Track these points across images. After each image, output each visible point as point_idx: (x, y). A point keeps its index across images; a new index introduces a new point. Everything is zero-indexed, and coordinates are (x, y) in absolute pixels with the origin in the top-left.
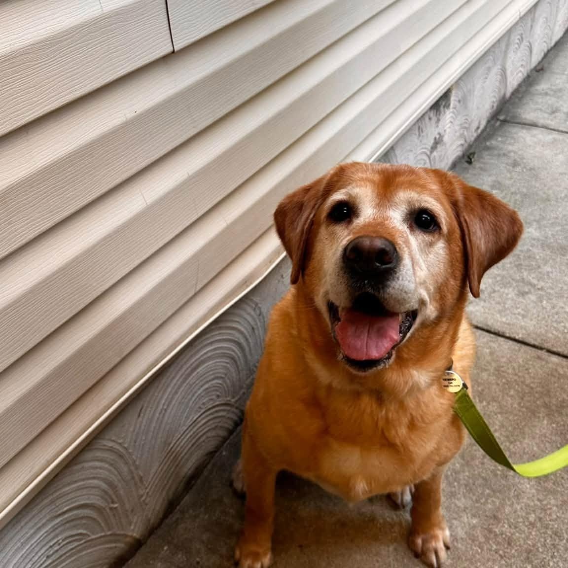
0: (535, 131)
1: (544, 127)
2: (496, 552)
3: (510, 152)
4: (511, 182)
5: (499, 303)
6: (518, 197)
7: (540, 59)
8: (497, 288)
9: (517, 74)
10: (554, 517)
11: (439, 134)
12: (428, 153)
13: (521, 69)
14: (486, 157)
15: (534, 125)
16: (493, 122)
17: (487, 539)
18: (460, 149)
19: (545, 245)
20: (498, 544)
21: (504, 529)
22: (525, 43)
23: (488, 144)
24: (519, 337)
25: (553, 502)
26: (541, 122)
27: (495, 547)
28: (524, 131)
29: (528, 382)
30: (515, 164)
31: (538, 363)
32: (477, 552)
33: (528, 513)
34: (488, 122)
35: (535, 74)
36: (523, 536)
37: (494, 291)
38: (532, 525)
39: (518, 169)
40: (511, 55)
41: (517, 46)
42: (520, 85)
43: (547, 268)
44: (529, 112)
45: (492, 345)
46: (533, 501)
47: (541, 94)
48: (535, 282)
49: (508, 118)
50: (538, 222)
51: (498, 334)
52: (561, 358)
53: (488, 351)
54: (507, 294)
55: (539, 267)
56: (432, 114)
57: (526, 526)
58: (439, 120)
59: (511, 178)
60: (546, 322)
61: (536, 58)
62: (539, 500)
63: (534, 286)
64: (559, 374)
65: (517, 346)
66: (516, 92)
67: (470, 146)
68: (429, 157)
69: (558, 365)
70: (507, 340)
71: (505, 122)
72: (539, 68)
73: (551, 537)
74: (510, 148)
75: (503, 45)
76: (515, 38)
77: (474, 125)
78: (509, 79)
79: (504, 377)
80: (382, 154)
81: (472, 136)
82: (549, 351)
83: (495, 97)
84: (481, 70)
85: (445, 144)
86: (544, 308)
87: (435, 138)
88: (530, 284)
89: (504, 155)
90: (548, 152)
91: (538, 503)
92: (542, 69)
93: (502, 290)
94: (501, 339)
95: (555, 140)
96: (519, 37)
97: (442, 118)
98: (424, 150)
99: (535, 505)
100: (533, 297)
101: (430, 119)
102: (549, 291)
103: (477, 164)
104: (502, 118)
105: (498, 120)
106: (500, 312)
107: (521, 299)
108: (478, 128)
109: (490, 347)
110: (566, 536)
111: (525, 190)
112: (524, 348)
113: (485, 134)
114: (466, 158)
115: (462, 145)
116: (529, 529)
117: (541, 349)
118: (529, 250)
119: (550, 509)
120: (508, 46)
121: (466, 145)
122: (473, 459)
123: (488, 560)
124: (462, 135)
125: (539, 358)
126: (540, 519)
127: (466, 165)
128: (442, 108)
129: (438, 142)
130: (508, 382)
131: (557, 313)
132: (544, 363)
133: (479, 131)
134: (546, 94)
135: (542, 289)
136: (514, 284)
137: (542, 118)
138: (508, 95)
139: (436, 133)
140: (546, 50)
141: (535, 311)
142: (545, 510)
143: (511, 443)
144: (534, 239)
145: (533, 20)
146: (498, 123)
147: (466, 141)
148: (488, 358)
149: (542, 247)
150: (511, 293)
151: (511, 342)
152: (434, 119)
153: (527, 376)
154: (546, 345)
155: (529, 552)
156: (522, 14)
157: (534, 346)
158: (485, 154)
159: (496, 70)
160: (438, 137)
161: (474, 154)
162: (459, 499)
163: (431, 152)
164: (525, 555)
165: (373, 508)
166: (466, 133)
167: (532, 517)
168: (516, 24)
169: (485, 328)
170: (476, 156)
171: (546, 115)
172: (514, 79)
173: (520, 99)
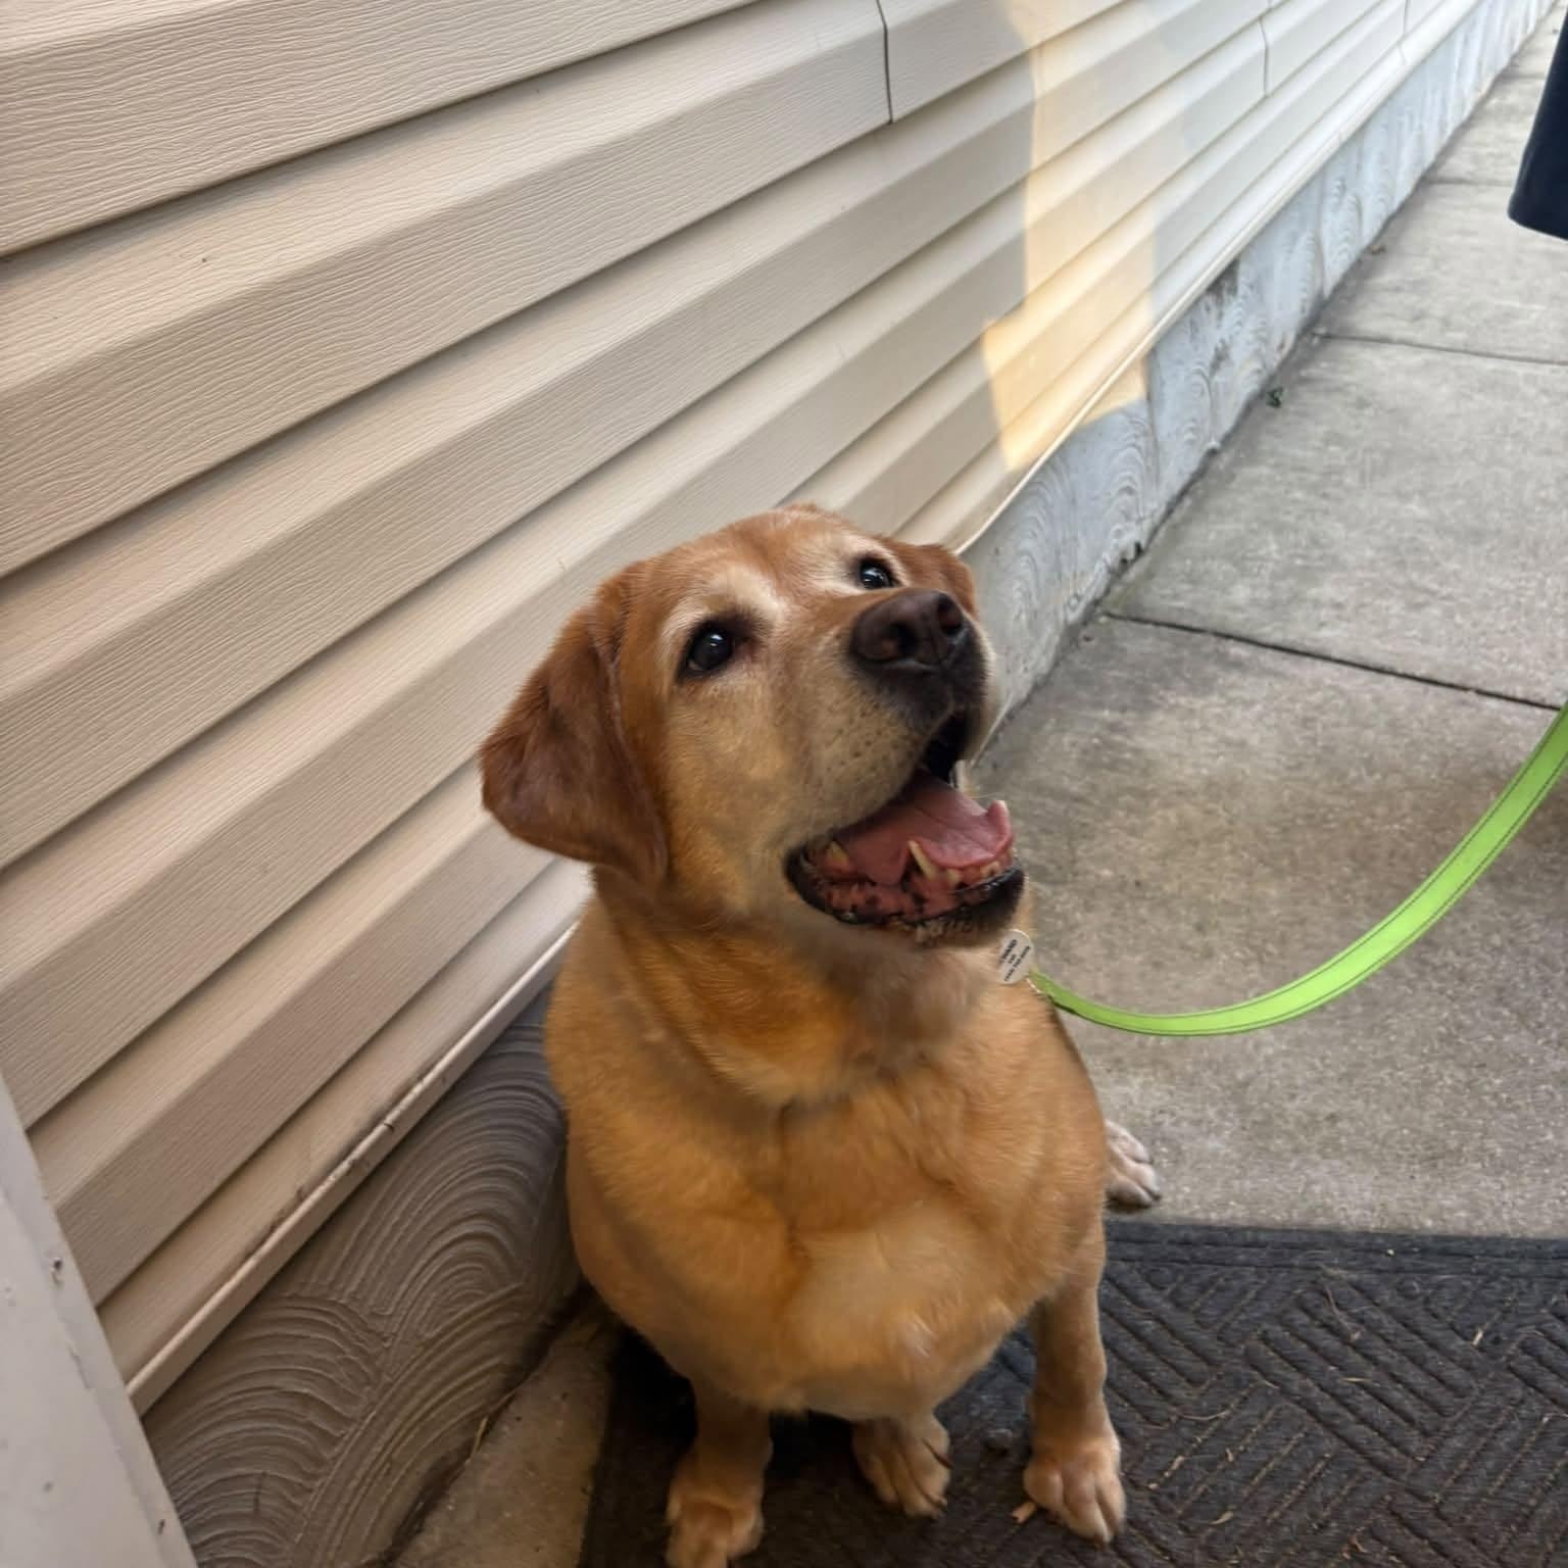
0: (1389, 350)
1: (1404, 343)
2: (1442, 992)
3: (1348, 384)
4: (1359, 432)
5: (1373, 622)
6: (1377, 456)
7: (1376, 231)
8: (1367, 600)
9: (1340, 253)
10: (1536, 937)
11: (1222, 341)
12: (1207, 374)
13: (1346, 245)
14: (1305, 394)
15: (1383, 340)
16: (1306, 339)
17: (1421, 975)
18: (1256, 378)
19: (1441, 529)
20: (1442, 980)
21: (1447, 959)
22: (1349, 197)
23: (1303, 373)
24: (1421, 672)
25: (1529, 915)
26: (1397, 334)
27: (1435, 985)
28: (1368, 350)
29: (1449, 739)
30: (1362, 404)
31: (1464, 711)
32: (1406, 994)
33: (1488, 934)
34: (1299, 337)
35: (1369, 258)
36: (1485, 967)
37: (1363, 605)
38: (1499, 950)
39: (1369, 412)
40: (1328, 215)
41: (1335, 200)
42: (1346, 277)
43: (1453, 566)
44: (1369, 318)
45: (1374, 686)
46: (1494, 916)
47: (1387, 290)
48: (1434, 587)
49: (1333, 331)
50: (1422, 493)
51: (1380, 670)
52: (1503, 702)
53: (1368, 697)
54: (1387, 608)
55: (1437, 564)
56: (1210, 300)
57: (1488, 953)
58: (1220, 316)
59: (1358, 427)
60: (1466, 647)
61: (1370, 229)
62: (1503, 914)
63: (1433, 593)
64: (1506, 726)
65: (1420, 687)
66: (1339, 288)
67: (1272, 378)
68: (1209, 383)
69: (1499, 712)
70: (1400, 680)
71: (1328, 337)
72: (1376, 247)
73: (1537, 967)
74: (1347, 378)
75: (1314, 193)
76: (1333, 184)
77: (1276, 340)
78: (1328, 261)
79: (1405, 735)
80: (1146, 350)
81: (1275, 360)
82: (1480, 692)
83: (1305, 290)
84: (1281, 236)
85: (1231, 364)
86: (1458, 627)
87: (1216, 349)
88: (1427, 591)
89: (1339, 390)
90: (1419, 383)
91: (1503, 919)
92: (1382, 250)
93: (1378, 602)
94: (1391, 679)
95: (1428, 365)
96: (1339, 183)
97: (1226, 310)
98: (1199, 367)
99: (1499, 921)
100: (1435, 611)
101: (1208, 309)
102: (1463, 600)
103: (1290, 407)
104: (1322, 330)
105: (1314, 335)
106: (1379, 636)
107: (1413, 615)
108: (1282, 346)
109: (1371, 691)
110: (1562, 964)
111: (1387, 445)
112: (1433, 689)
113: (1295, 358)
114: (1267, 398)
115: (1259, 372)
116: (1493, 956)
117: (1465, 689)
118: (1413, 539)
119: (1527, 926)
120: (1323, 196)
121: (1265, 375)
122: (1373, 857)
123: (1429, 1005)
124: (1257, 353)
125: (1464, 703)
126: (1511, 941)
127: (1270, 409)
128: (1225, 293)
129: (1220, 358)
130: (1412, 743)
131: (1484, 633)
132: (1473, 710)
133: (1286, 350)
134: (1397, 290)
135: (1448, 598)
136: (1398, 592)
137: (1399, 329)
138: (1327, 292)
139: (1218, 338)
140: (1384, 216)
141: (1443, 632)
142: (1519, 928)
143: (1436, 831)
144: (1420, 521)
145: (1361, 155)
146: (1316, 341)
147: (1265, 366)
148: (1372, 708)
149: (1437, 531)
150: (1395, 607)
151: (1407, 683)
152: (1214, 311)
153: (1447, 732)
154: (1472, 683)
155: (1500, 990)
156: (1344, 138)
157: (1451, 686)
158: (1302, 390)
159: (1304, 239)
160: (1220, 346)
161: (1281, 390)
162: (1358, 919)
163: (1212, 374)
164: (1494, 995)
165: (1208, 939)
166: (1264, 350)
167: (1496, 940)
168: (1333, 158)
169: (1356, 661)
170: (1286, 392)
171: (1404, 324)
172: (1336, 265)
173: (1351, 299)
